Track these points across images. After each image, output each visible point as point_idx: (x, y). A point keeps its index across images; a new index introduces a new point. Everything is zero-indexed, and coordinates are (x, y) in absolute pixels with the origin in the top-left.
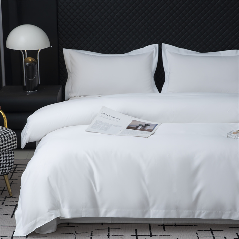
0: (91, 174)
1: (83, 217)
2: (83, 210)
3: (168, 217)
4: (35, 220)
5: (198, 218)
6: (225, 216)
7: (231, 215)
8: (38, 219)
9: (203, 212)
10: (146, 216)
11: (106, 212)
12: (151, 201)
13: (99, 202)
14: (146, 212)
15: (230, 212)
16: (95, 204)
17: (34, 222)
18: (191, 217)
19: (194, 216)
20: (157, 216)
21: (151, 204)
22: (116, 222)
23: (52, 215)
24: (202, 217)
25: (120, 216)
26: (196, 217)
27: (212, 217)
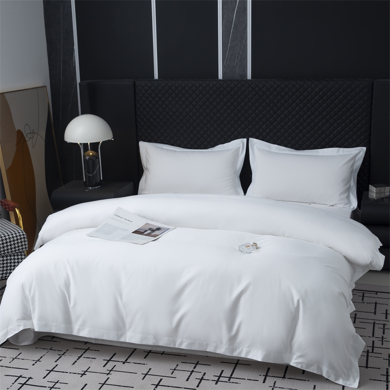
0: (67, 285)
1: (52, 332)
2: (53, 324)
3: (144, 343)
4: (6, 330)
5: (179, 347)
6: (210, 349)
7: (216, 347)
8: (9, 328)
9: (185, 342)
10: (122, 340)
11: (79, 330)
12: (128, 321)
13: (73, 318)
14: (122, 335)
15: (215, 344)
16: (68, 320)
17: (5, 331)
18: (171, 346)
19: (175, 345)
20: (133, 341)
21: (127, 326)
22: (99, 343)
23: (21, 325)
24: (184, 347)
25: (93, 337)
26: (177, 347)
27: (195, 347)
